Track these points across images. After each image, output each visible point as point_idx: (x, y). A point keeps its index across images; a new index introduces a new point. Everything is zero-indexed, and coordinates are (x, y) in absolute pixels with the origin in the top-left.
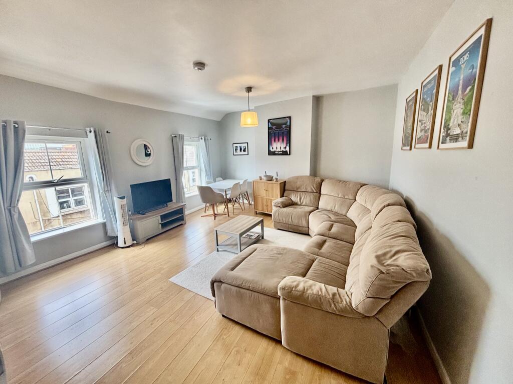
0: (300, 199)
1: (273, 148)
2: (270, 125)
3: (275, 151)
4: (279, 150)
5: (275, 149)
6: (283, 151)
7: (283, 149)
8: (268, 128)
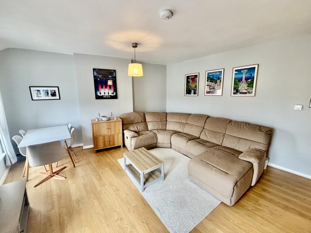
0: (137, 128)
1: (100, 93)
2: (95, 74)
3: (103, 96)
4: (107, 94)
5: (102, 94)
6: (111, 96)
7: (110, 94)
8: (94, 76)
